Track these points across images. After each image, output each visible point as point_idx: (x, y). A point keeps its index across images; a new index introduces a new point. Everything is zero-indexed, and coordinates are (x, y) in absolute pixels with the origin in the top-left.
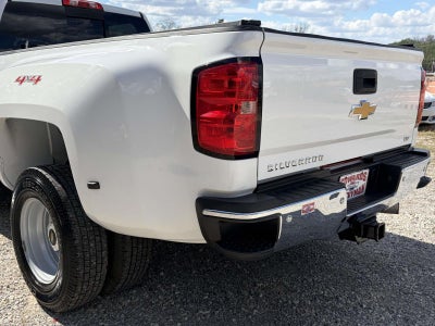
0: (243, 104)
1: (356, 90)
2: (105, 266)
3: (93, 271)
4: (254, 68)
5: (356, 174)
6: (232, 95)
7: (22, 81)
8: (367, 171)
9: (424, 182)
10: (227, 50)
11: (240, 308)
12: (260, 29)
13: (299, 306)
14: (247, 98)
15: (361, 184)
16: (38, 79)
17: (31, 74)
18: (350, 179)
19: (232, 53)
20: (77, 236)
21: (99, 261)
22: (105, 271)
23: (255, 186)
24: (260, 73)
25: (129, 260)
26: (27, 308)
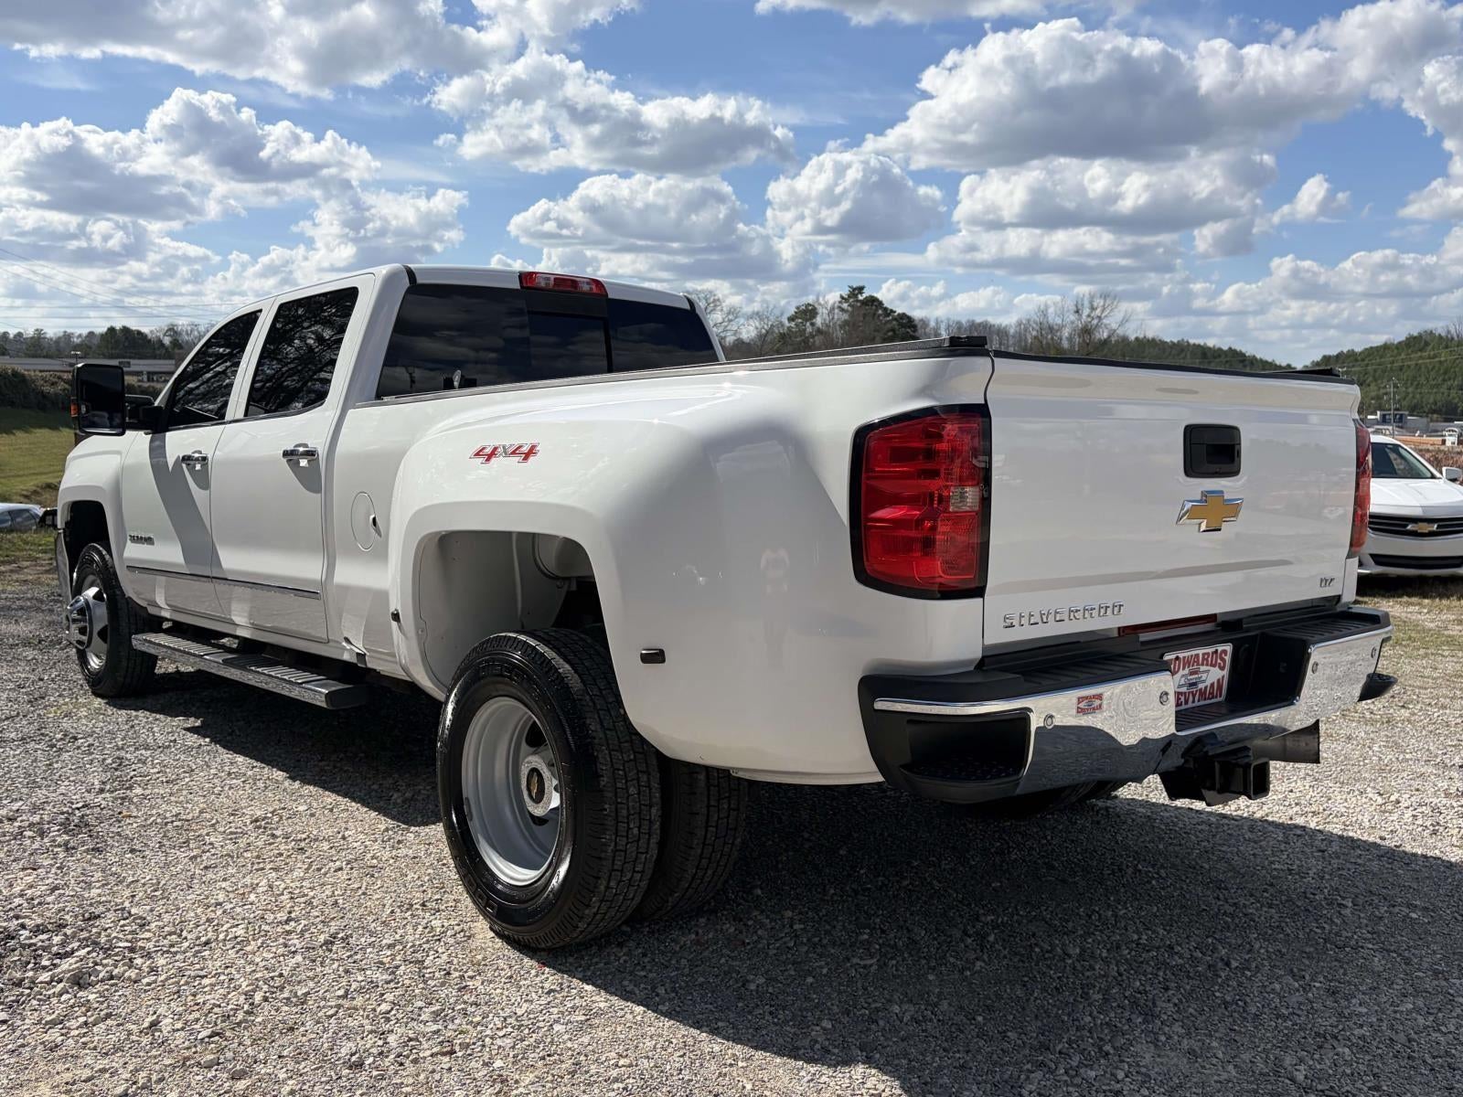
0: (954, 492)
1: (1192, 468)
2: (655, 839)
3: (632, 848)
4: (975, 424)
5: (1200, 651)
6: (934, 474)
7: (490, 457)
8: (1228, 648)
9: (1376, 686)
10: (922, 392)
11: (944, 957)
12: (986, 354)
13: (1081, 957)
14: (962, 482)
15: (1215, 675)
16: (532, 451)
17: (511, 441)
18: (1187, 662)
19: (932, 397)
20: (604, 768)
21: (645, 828)
22: (654, 852)
23: (979, 655)
24: (986, 434)
25: (700, 833)
26: (474, 944)
